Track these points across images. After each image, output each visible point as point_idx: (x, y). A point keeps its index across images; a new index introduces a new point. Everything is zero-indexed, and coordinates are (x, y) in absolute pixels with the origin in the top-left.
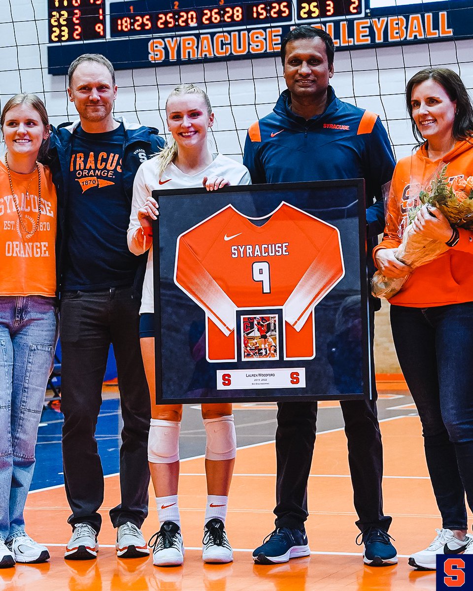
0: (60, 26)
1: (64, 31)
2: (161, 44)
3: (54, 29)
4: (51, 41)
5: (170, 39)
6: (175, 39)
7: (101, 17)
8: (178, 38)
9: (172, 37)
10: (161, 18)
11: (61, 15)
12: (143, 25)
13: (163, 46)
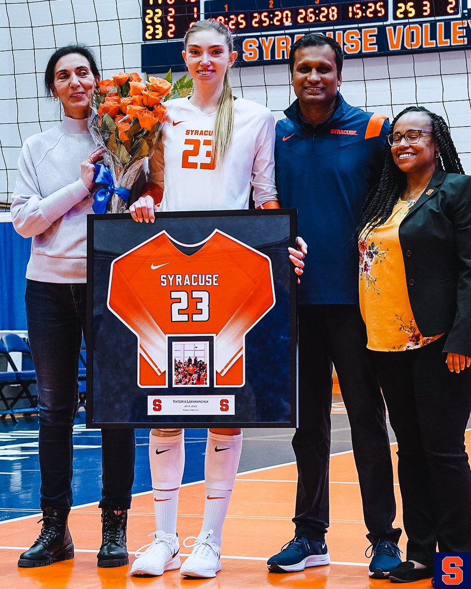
0: (154, 24)
1: (158, 29)
2: (255, 43)
3: (148, 27)
4: (145, 39)
5: (264, 38)
6: (269, 38)
7: (195, 16)
8: (273, 38)
9: (267, 36)
10: (256, 17)
11: (155, 13)
12: (237, 24)
13: (257, 45)
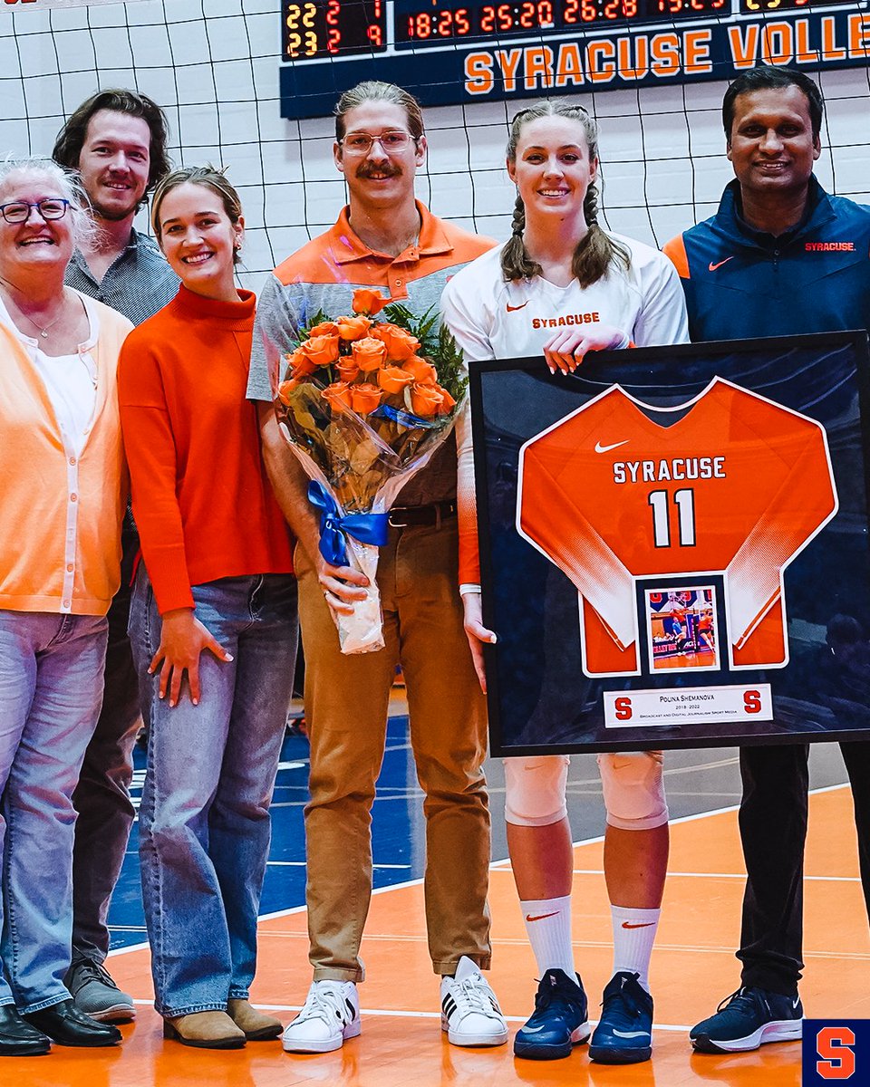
0: (302, 30)
1: (310, 39)
2: (487, 61)
3: (292, 36)
4: (286, 57)
5: (504, 52)
6: (512, 51)
7: (378, 13)
8: (520, 50)
9: (508, 48)
10: (488, 14)
11: (304, 11)
12: (454, 26)
13: (492, 65)
